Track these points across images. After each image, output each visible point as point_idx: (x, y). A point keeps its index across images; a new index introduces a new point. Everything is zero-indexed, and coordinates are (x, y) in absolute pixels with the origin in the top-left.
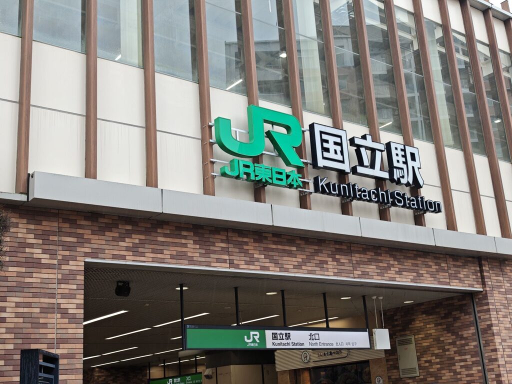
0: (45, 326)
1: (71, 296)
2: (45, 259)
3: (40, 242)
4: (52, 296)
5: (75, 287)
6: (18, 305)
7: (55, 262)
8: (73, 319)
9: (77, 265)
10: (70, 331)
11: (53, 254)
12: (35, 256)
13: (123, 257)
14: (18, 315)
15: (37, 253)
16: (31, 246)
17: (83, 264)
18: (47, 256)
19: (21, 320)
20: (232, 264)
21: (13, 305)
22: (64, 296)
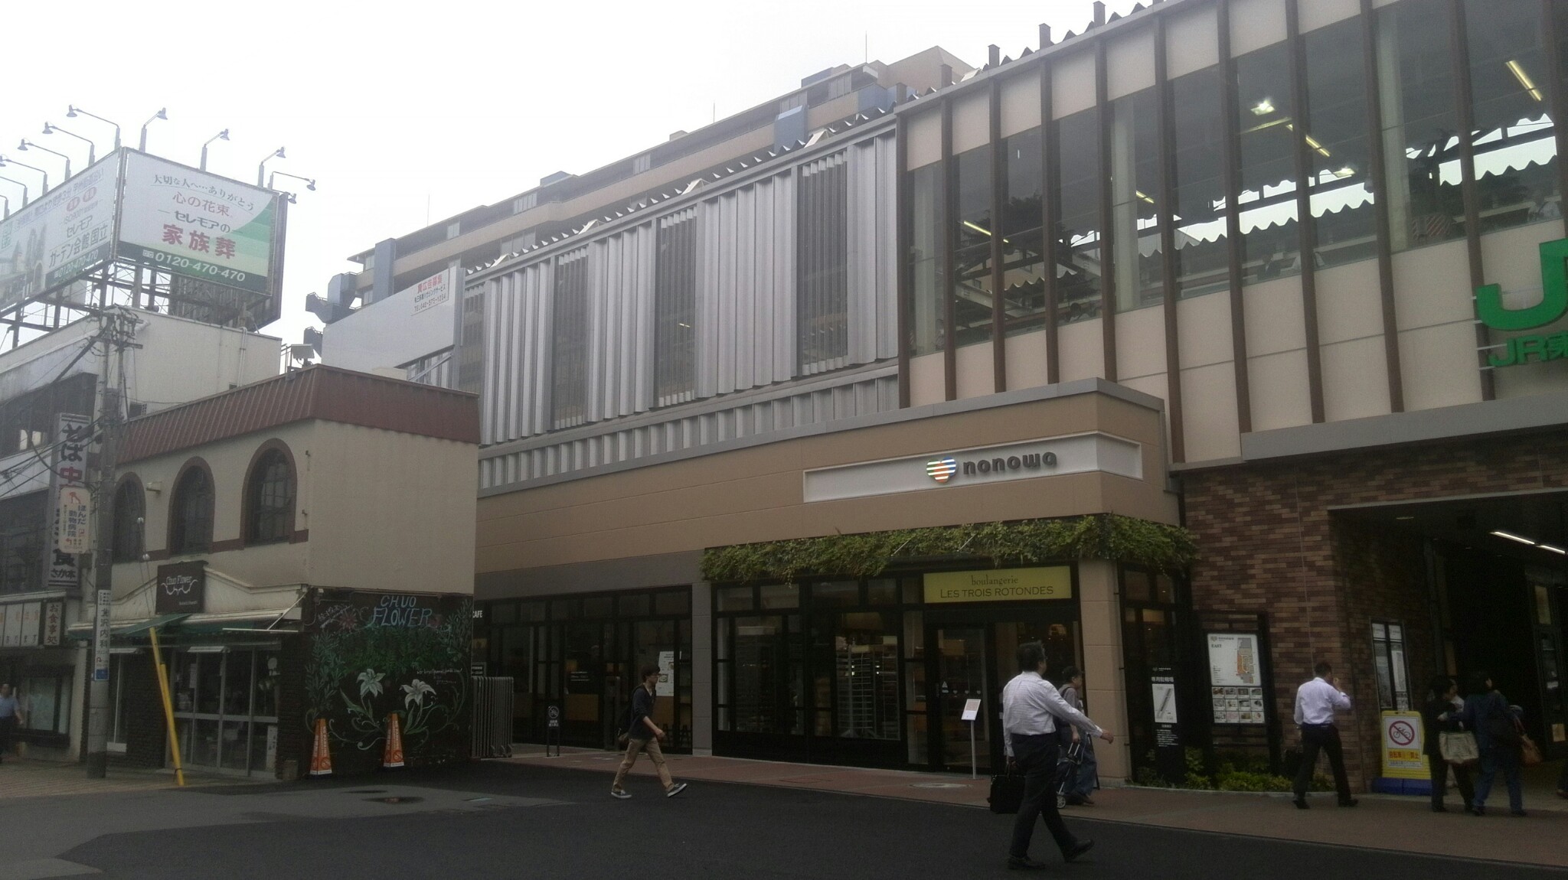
0: (1293, 579)
1: (1316, 547)
2: (1285, 513)
3: (1279, 497)
4: (1297, 549)
5: (1319, 538)
6: (1265, 561)
7: (1296, 515)
8: (1321, 571)
9: (1321, 514)
10: (1319, 583)
11: (1293, 507)
12: (1275, 512)
13: (1375, 499)
14: (1266, 571)
15: (1276, 508)
16: (1270, 502)
17: (1326, 513)
18: (1287, 510)
19: (1270, 576)
20: (1547, 482)
21: (1260, 561)
22: (1309, 549)
